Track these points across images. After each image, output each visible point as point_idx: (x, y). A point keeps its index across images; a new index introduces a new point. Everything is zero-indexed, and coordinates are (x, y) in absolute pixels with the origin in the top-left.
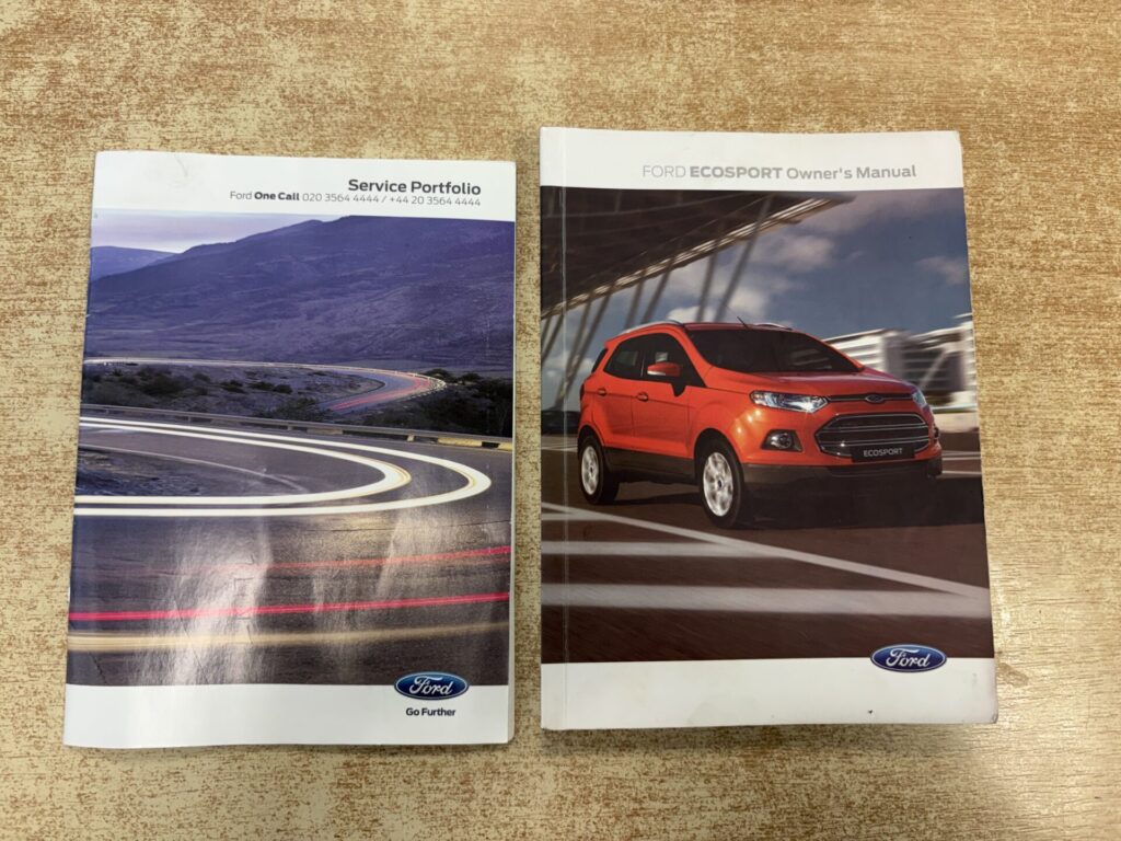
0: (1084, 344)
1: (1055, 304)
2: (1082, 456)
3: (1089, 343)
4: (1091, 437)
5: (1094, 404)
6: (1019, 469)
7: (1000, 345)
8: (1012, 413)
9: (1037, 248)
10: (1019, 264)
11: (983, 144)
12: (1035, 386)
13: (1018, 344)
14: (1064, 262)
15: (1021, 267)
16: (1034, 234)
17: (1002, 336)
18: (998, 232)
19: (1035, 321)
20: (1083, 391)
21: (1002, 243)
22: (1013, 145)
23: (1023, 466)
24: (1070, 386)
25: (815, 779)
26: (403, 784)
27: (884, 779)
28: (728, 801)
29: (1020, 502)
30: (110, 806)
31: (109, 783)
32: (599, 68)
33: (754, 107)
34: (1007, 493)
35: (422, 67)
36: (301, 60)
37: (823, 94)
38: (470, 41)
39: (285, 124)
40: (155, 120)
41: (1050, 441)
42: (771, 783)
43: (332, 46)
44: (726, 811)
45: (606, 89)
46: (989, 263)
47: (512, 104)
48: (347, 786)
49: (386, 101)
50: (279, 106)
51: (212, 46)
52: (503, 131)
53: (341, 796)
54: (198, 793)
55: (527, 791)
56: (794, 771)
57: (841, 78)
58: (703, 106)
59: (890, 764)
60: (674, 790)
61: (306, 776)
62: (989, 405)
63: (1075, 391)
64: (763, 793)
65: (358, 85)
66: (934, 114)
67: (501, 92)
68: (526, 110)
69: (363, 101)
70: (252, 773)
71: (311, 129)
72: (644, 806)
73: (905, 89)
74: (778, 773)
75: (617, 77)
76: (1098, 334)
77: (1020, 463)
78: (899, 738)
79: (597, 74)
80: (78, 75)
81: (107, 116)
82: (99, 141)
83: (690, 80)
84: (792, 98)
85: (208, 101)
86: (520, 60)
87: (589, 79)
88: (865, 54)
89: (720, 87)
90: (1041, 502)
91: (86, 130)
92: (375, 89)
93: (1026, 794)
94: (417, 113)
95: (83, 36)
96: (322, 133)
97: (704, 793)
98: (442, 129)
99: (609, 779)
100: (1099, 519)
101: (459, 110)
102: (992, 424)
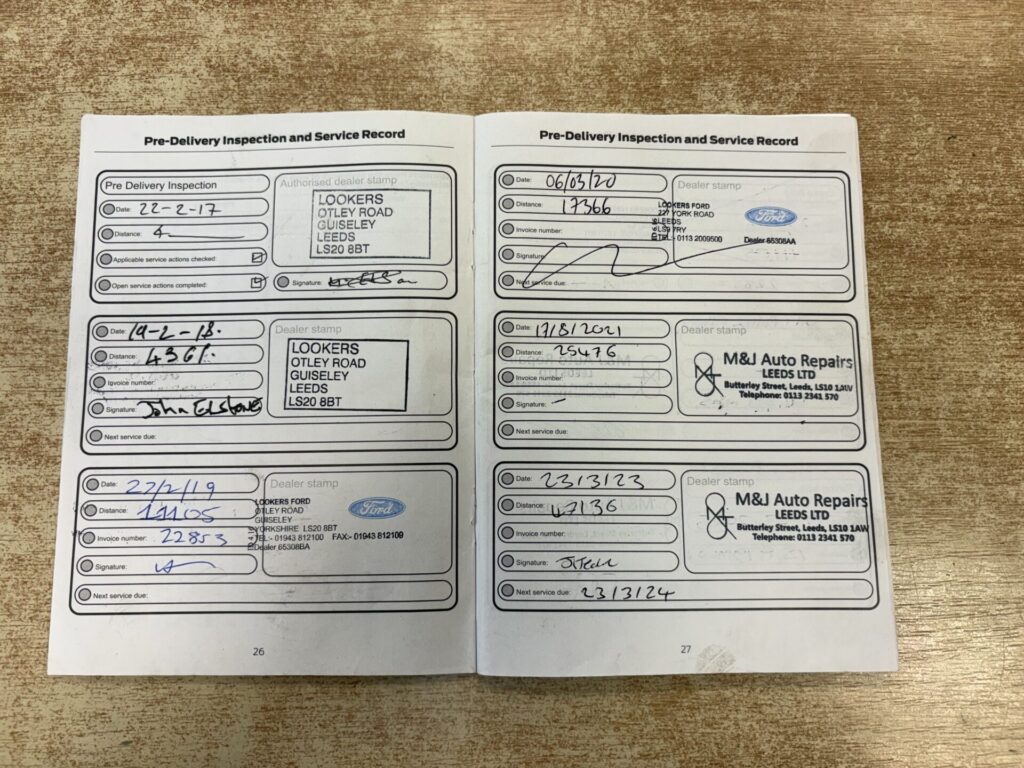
0: (1000, 297)
1: (971, 257)
2: (998, 408)
3: (1005, 295)
4: (1006, 389)
5: (1009, 356)
6: (933, 422)
7: (914, 298)
8: (925, 365)
9: (952, 201)
10: (933, 218)
11: (897, 99)
12: (949, 339)
13: (932, 297)
14: (980, 215)
15: (935, 221)
16: (949, 188)
17: (916, 290)
18: (912, 186)
19: (949, 274)
20: (998, 343)
21: (916, 196)
22: (927, 100)
23: (936, 419)
24: (985, 338)
25: (724, 729)
26: (319, 728)
27: (794, 729)
28: (637, 749)
29: (934, 454)
30: (42, 744)
31: (41, 722)
32: (515, 33)
33: (667, 67)
34: (920, 446)
35: (343, 35)
36: (227, 31)
37: (736, 53)
38: (388, 9)
39: (211, 92)
40: (89, 92)
41: (965, 394)
42: (681, 731)
43: (256, 16)
44: (636, 759)
45: (521, 54)
46: (902, 216)
47: (430, 70)
48: (265, 729)
49: (308, 68)
50: (205, 76)
51: (143, 20)
52: (421, 95)
53: (259, 739)
54: (122, 734)
55: (439, 737)
56: (703, 720)
57: (754, 37)
58: (616, 68)
59: (799, 715)
60: (584, 737)
61: (226, 720)
62: (902, 358)
63: (991, 343)
64: (673, 741)
65: (282, 54)
66: (847, 70)
67: (419, 58)
68: (442, 75)
69: (285, 69)
70: (174, 715)
71: (235, 97)
72: (554, 753)
73: (819, 46)
74: (688, 722)
75: (532, 42)
76: (1013, 286)
77: (934, 415)
78: (809, 688)
79: (513, 39)
80: (18, 51)
81: (45, 89)
82: (37, 113)
83: (604, 42)
84: (705, 58)
85: (138, 72)
86: (437, 27)
87: (504, 44)
88: (778, 13)
89: (633, 49)
90: (956, 454)
91: (25, 103)
92: (297, 58)
93: (939, 746)
94: (337, 80)
95: (23, 15)
96: (246, 101)
97: (613, 741)
98: (361, 95)
99: (520, 725)
100: (1014, 472)
101: (378, 76)
102: (905, 377)
